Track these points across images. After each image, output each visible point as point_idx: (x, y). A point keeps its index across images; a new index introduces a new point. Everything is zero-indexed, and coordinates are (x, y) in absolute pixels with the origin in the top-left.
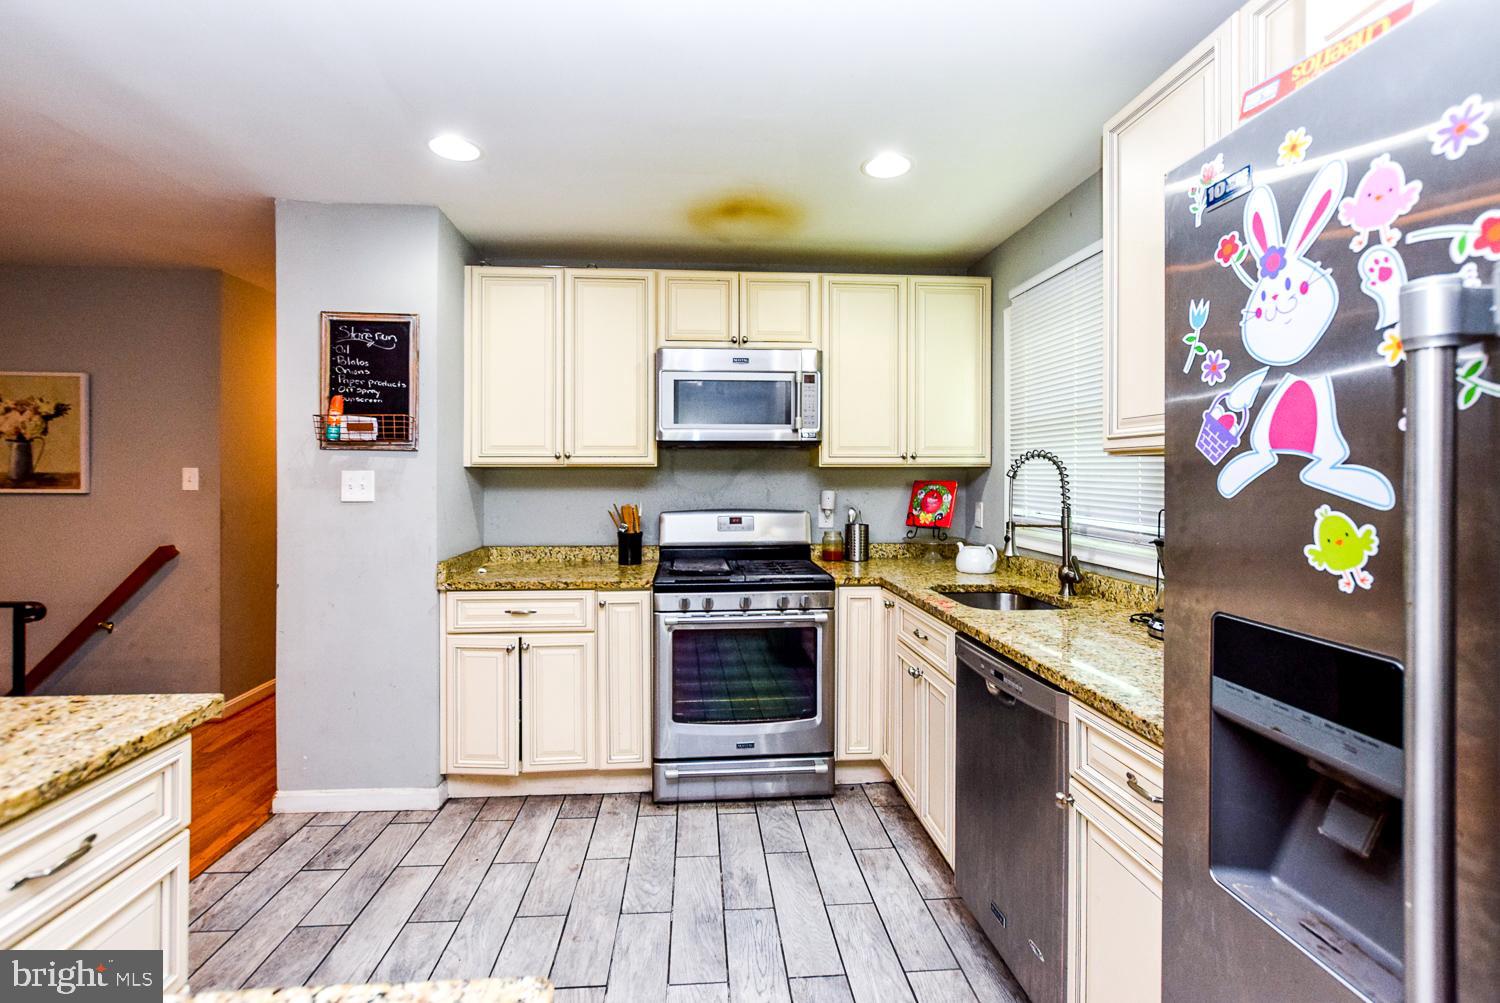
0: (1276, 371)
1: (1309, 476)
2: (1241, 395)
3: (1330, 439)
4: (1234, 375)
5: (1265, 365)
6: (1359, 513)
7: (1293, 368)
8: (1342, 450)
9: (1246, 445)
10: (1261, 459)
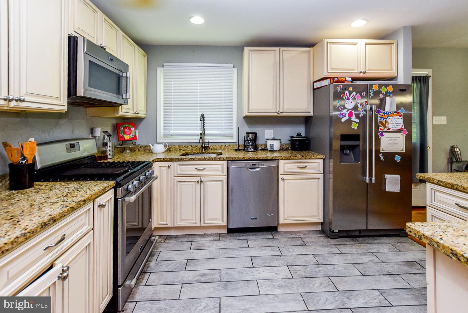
0: (348, 110)
1: (352, 119)
2: (345, 111)
3: (354, 116)
4: (343, 109)
5: (347, 108)
6: (356, 122)
7: (350, 109)
8: (355, 117)
9: (345, 116)
10: (347, 118)
